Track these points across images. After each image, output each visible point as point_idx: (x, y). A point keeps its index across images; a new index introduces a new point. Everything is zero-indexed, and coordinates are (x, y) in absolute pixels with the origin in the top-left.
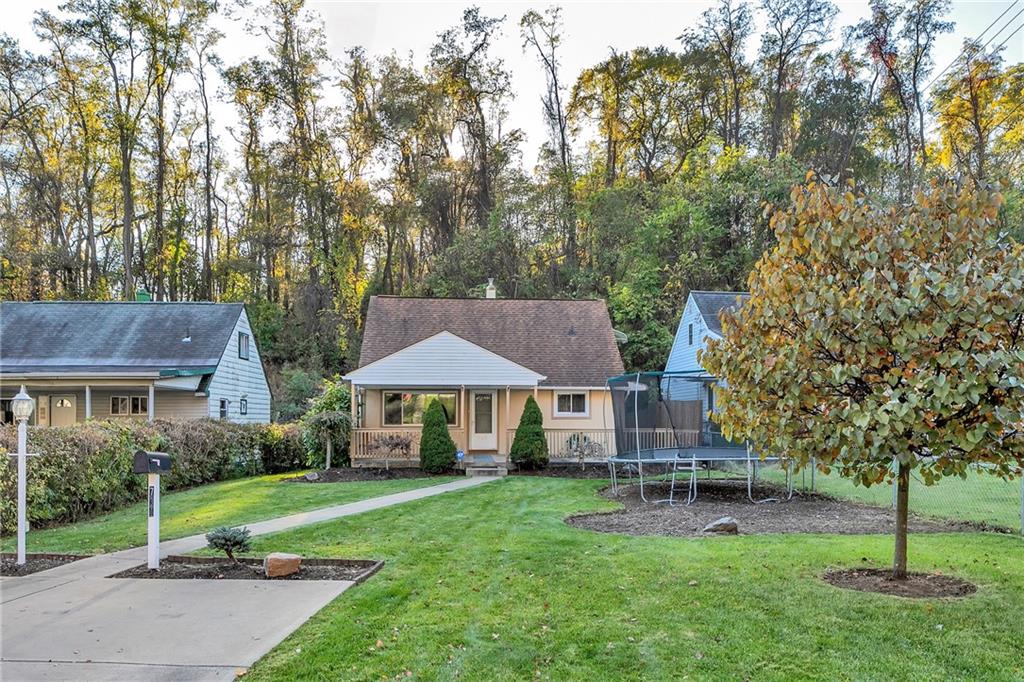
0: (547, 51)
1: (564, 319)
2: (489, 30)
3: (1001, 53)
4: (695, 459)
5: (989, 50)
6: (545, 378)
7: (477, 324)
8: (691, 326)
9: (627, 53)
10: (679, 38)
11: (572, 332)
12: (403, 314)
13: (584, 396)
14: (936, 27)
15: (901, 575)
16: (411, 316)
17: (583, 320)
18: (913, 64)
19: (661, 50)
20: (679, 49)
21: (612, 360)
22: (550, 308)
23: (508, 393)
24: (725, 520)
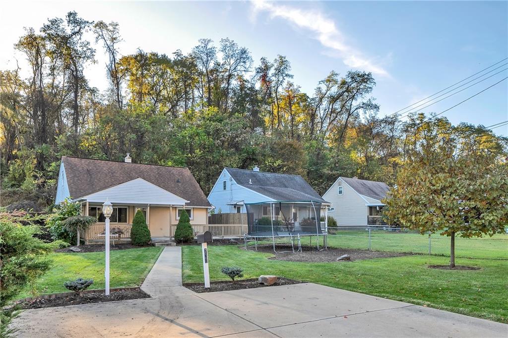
0: (109, 42)
1: (172, 175)
2: (83, 26)
3: (299, 89)
4: (298, 235)
5: (295, 87)
6: (189, 202)
7: (130, 175)
8: (225, 182)
9: (147, 53)
10: (174, 53)
11: (178, 181)
12: (86, 167)
13: (190, 210)
14: (287, 75)
15: (453, 266)
16: (91, 168)
17: (181, 176)
18: (276, 87)
19: (164, 56)
20: (172, 57)
21: (201, 195)
22: (164, 170)
23: (171, 208)
24: (346, 256)
